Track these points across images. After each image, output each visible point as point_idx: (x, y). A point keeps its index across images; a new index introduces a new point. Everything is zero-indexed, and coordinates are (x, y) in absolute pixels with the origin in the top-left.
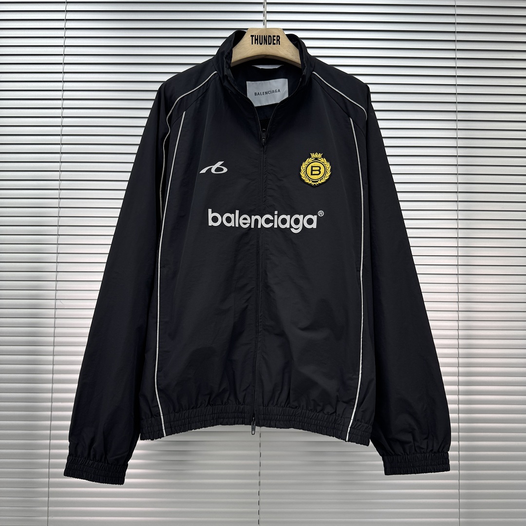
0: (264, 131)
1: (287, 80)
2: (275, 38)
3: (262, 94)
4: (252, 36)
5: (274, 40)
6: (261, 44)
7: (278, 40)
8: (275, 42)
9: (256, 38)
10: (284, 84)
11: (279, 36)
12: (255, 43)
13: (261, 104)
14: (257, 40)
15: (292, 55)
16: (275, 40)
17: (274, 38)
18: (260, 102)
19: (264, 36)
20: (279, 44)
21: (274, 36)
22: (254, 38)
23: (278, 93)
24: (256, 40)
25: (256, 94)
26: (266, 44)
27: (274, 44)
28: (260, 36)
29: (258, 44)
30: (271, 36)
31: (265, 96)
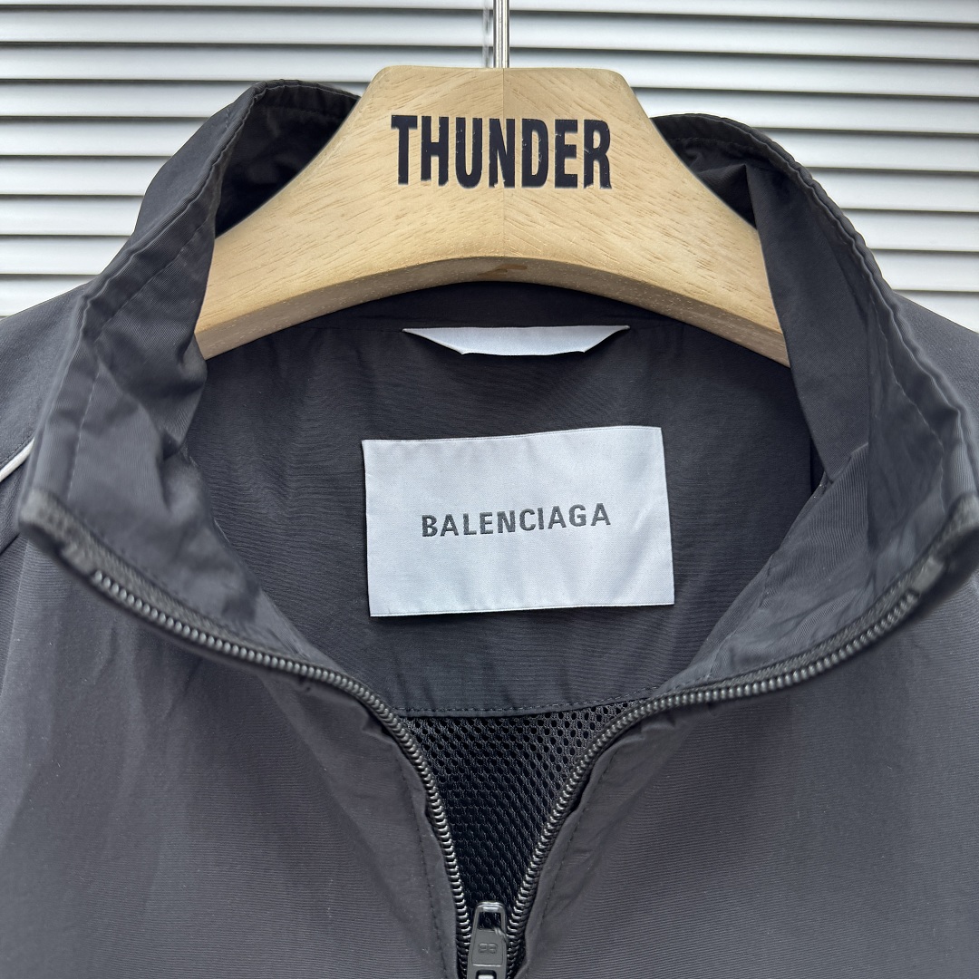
0: (489, 921)
1: (656, 433)
2: (576, 139)
3: (474, 524)
4: (403, 124)
5: (566, 151)
6: (469, 181)
7: (597, 155)
8: (575, 166)
9: (435, 138)
10: (638, 468)
11: (602, 127)
12: (426, 175)
13: (465, 597)
14: (441, 149)
15: (706, 265)
16: (571, 151)
17: (570, 138)
18: (463, 586)
19: (495, 124)
20: (605, 182)
21: (566, 126)
22: (415, 136)
23: (593, 534)
24: (428, 149)
25: (428, 526)
26: (510, 182)
27: (565, 181)
28: (461, 123)
29: (443, 179)
30: (539, 126)
31: (498, 540)
